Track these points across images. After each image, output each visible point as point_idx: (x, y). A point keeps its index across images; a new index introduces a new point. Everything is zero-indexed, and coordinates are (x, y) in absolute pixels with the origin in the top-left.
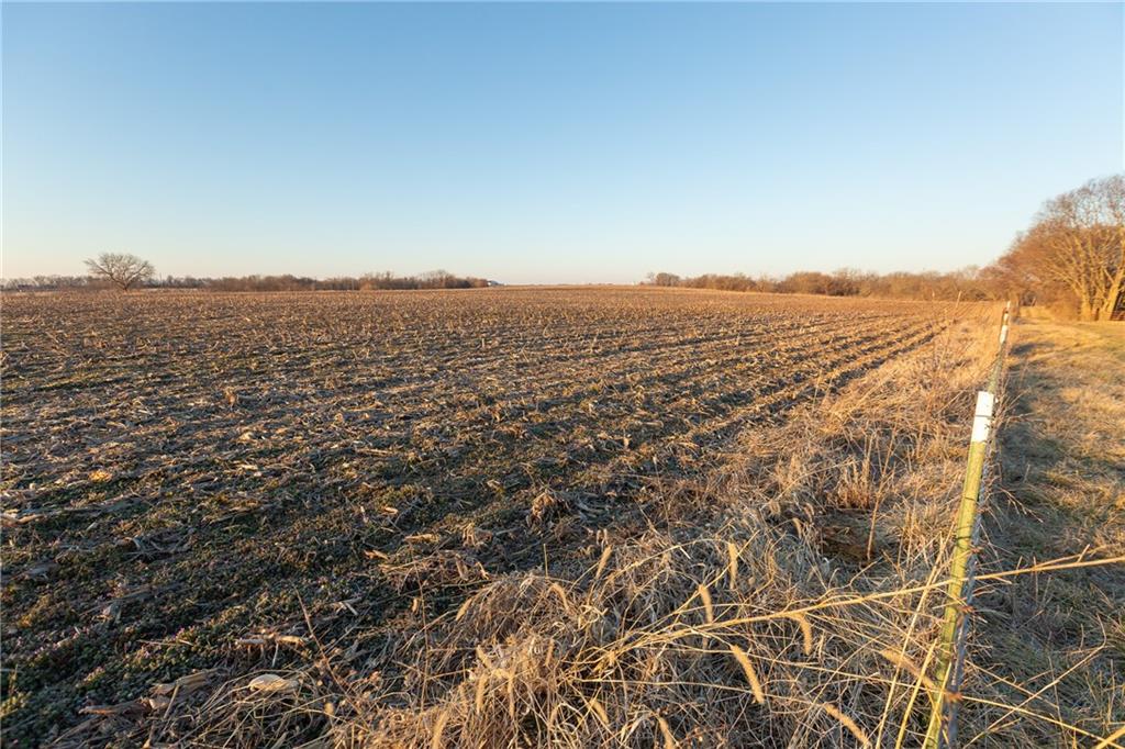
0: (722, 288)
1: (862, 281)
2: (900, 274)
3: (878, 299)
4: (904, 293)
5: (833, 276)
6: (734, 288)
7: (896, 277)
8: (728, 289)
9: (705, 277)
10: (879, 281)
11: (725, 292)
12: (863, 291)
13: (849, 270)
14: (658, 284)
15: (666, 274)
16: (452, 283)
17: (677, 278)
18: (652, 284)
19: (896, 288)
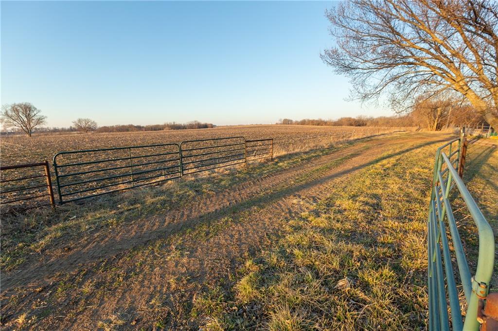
0: (313, 125)
1: (368, 120)
3: (373, 127)
4: (383, 124)
5: (356, 118)
7: (381, 118)
8: (316, 125)
10: (374, 120)
11: (314, 126)
12: (368, 124)
14: (284, 124)
15: (286, 119)
16: (200, 126)
17: (291, 121)
18: (281, 124)
19: (380, 123)
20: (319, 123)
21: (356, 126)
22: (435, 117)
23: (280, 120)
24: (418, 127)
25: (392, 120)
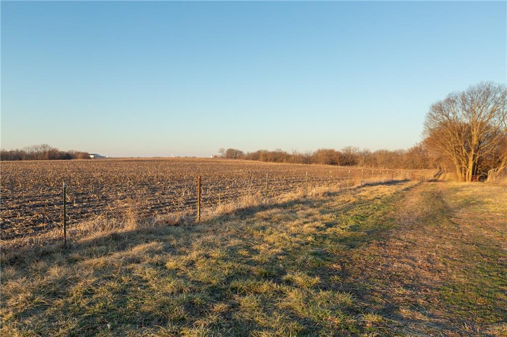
0: (266, 160)
1: (360, 156)
2: (383, 151)
3: (369, 168)
5: (341, 151)
6: (275, 160)
8: (271, 160)
9: (259, 152)
11: (268, 163)
12: (361, 162)
13: (352, 148)
14: (228, 157)
15: (233, 150)
16: (54, 156)
17: (241, 152)
18: (222, 158)
19: (379, 161)
20: (278, 157)
21: (342, 165)
22: (469, 151)
23: (222, 151)
24: (438, 170)
25: (398, 156)
